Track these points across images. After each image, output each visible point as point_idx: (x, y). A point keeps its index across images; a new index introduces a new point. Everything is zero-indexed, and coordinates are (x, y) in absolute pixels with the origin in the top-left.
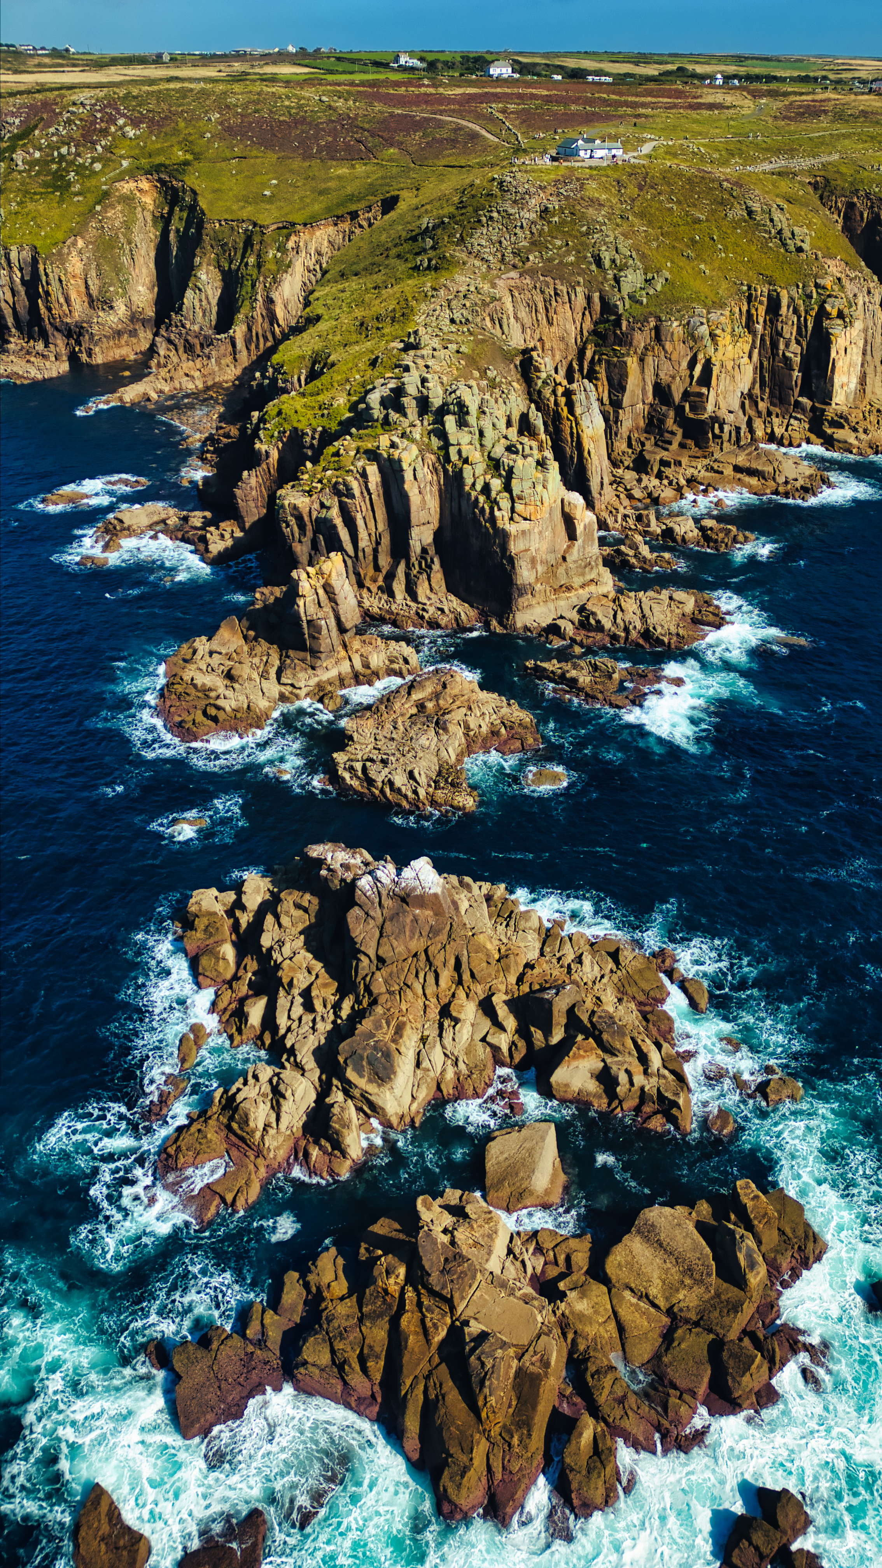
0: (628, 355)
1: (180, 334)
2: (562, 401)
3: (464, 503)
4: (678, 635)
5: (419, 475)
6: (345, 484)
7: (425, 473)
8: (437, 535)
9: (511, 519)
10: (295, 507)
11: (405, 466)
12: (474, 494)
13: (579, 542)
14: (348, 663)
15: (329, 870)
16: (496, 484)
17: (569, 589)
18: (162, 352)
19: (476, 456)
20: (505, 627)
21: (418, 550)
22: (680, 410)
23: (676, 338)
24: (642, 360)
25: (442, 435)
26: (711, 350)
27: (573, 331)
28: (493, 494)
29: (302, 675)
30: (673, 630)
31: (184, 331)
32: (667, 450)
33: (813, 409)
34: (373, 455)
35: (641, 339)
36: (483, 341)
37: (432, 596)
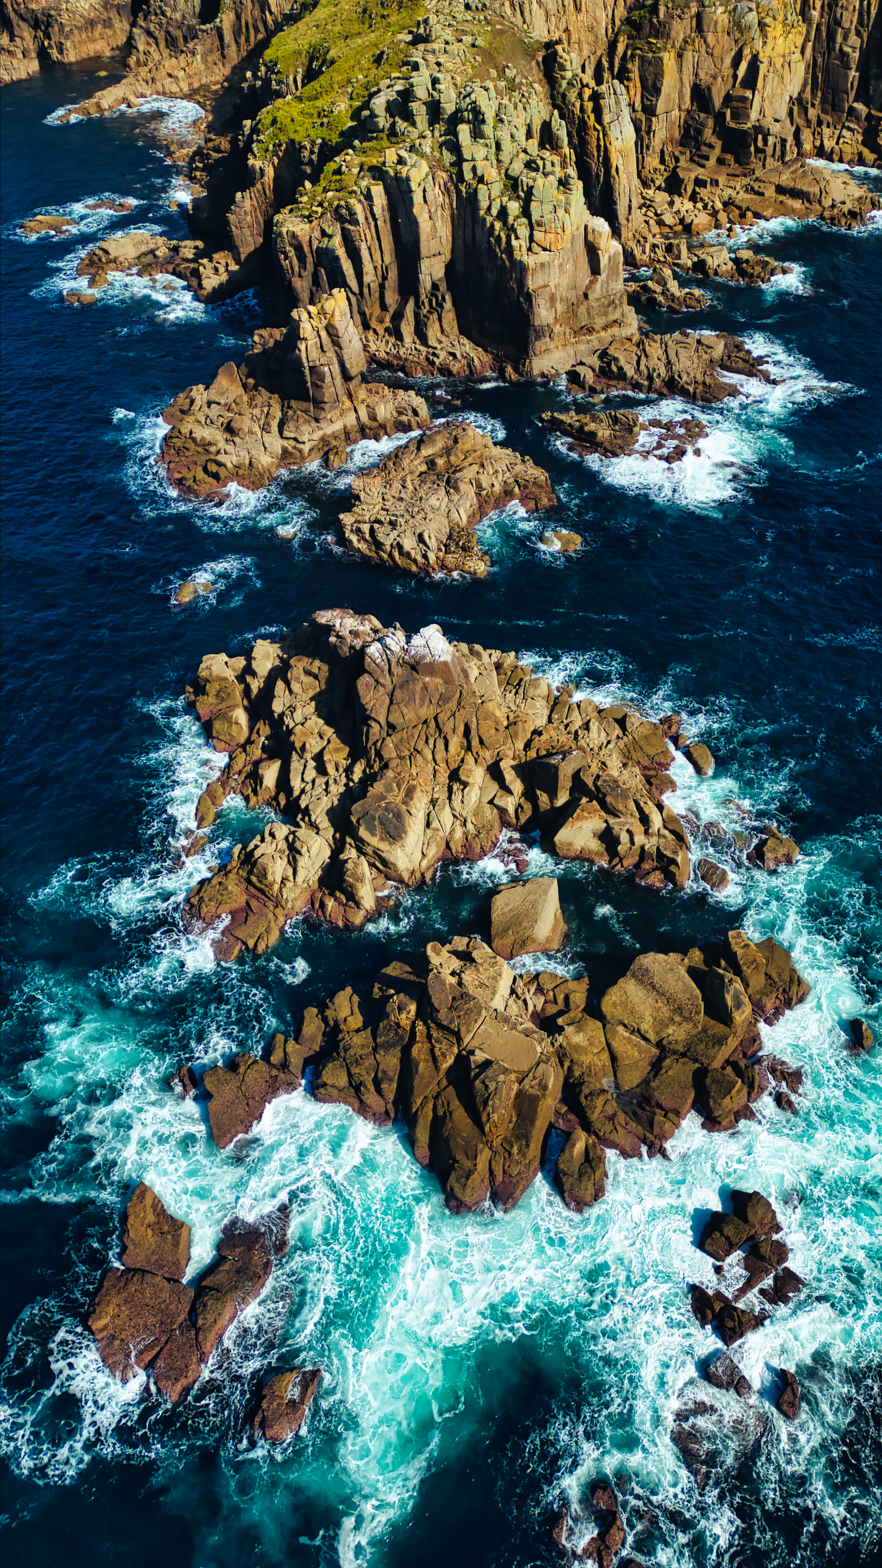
0: (665, 49)
1: (161, 25)
2: (589, 105)
3: (478, 231)
4: (704, 383)
5: (430, 197)
6: (348, 208)
7: (436, 194)
8: (449, 268)
9: (530, 249)
10: (294, 236)
11: (414, 186)
12: (489, 219)
13: (603, 277)
14: (353, 414)
15: (338, 636)
16: (514, 207)
17: (590, 330)
18: (141, 47)
19: (492, 174)
20: (521, 375)
21: (429, 286)
22: (719, 118)
23: (719, 29)
24: (680, 56)
25: (455, 148)
26: (758, 44)
27: (603, 19)
28: (511, 220)
29: (305, 428)
30: (700, 378)
31: (164, 21)
32: (703, 166)
33: (869, 116)
34: (378, 173)
35: (680, 29)
36: (502, 32)
37: (444, 339)
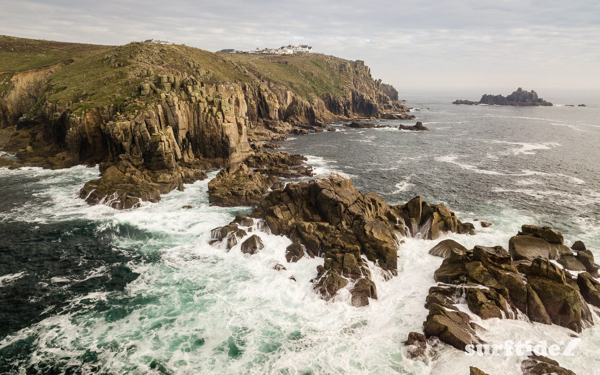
3: (201, 118)
7: (182, 107)
8: (187, 135)
9: (224, 122)
11: (176, 103)
12: (205, 114)
13: (243, 135)
16: (215, 109)
19: (202, 100)
21: (181, 140)
25: (186, 94)
